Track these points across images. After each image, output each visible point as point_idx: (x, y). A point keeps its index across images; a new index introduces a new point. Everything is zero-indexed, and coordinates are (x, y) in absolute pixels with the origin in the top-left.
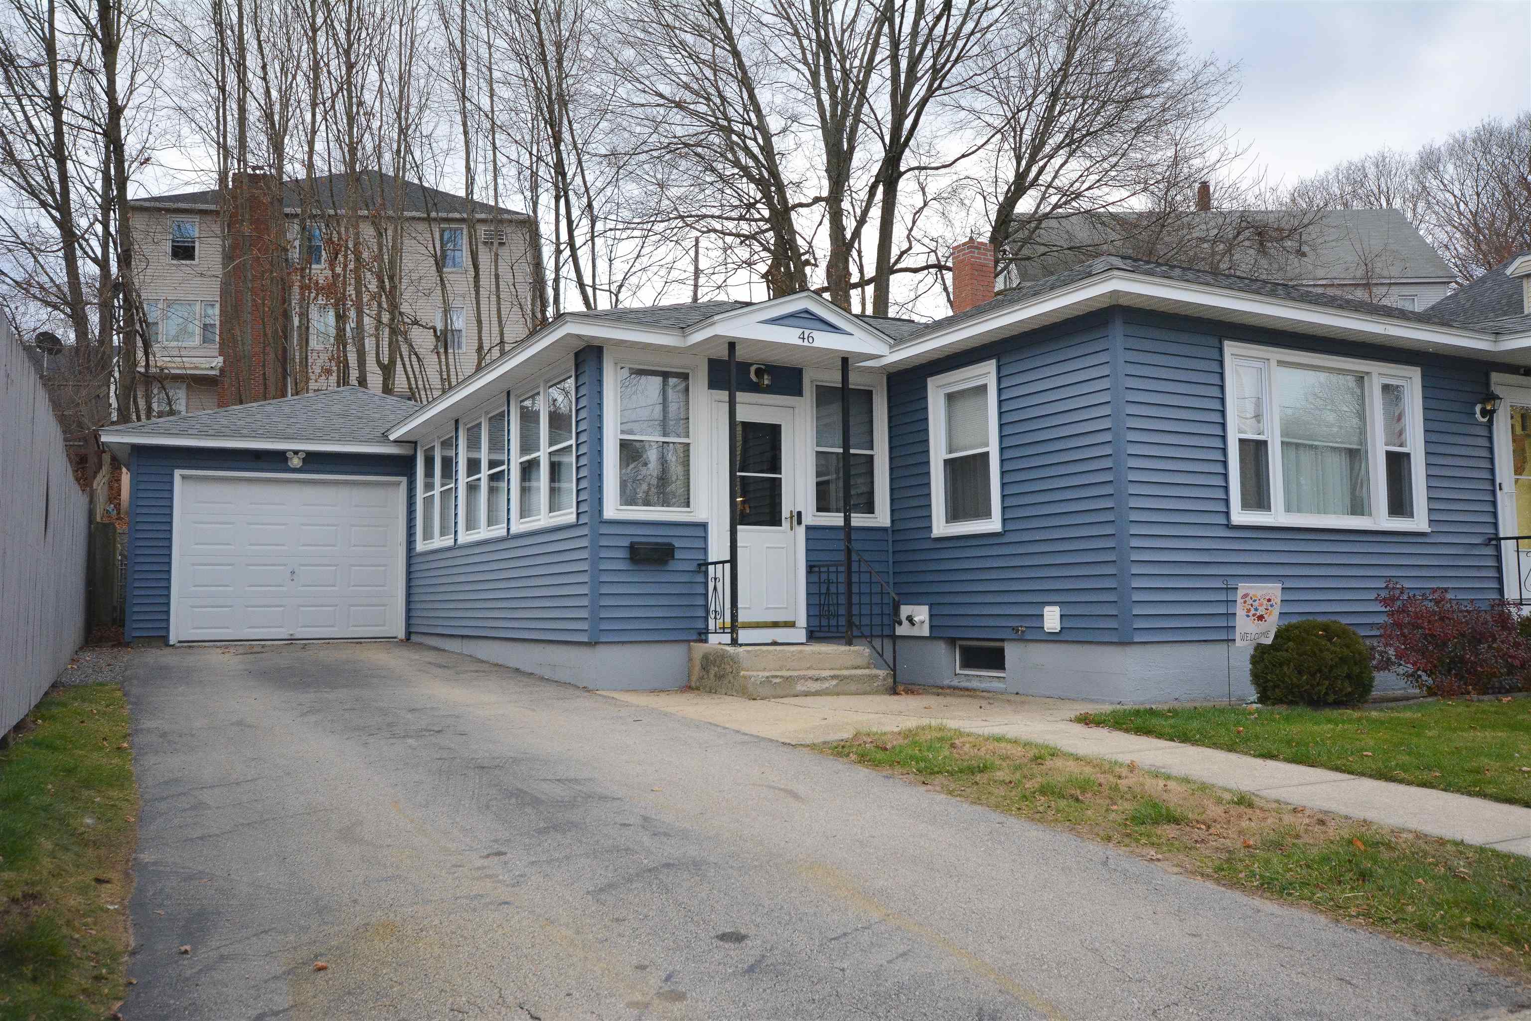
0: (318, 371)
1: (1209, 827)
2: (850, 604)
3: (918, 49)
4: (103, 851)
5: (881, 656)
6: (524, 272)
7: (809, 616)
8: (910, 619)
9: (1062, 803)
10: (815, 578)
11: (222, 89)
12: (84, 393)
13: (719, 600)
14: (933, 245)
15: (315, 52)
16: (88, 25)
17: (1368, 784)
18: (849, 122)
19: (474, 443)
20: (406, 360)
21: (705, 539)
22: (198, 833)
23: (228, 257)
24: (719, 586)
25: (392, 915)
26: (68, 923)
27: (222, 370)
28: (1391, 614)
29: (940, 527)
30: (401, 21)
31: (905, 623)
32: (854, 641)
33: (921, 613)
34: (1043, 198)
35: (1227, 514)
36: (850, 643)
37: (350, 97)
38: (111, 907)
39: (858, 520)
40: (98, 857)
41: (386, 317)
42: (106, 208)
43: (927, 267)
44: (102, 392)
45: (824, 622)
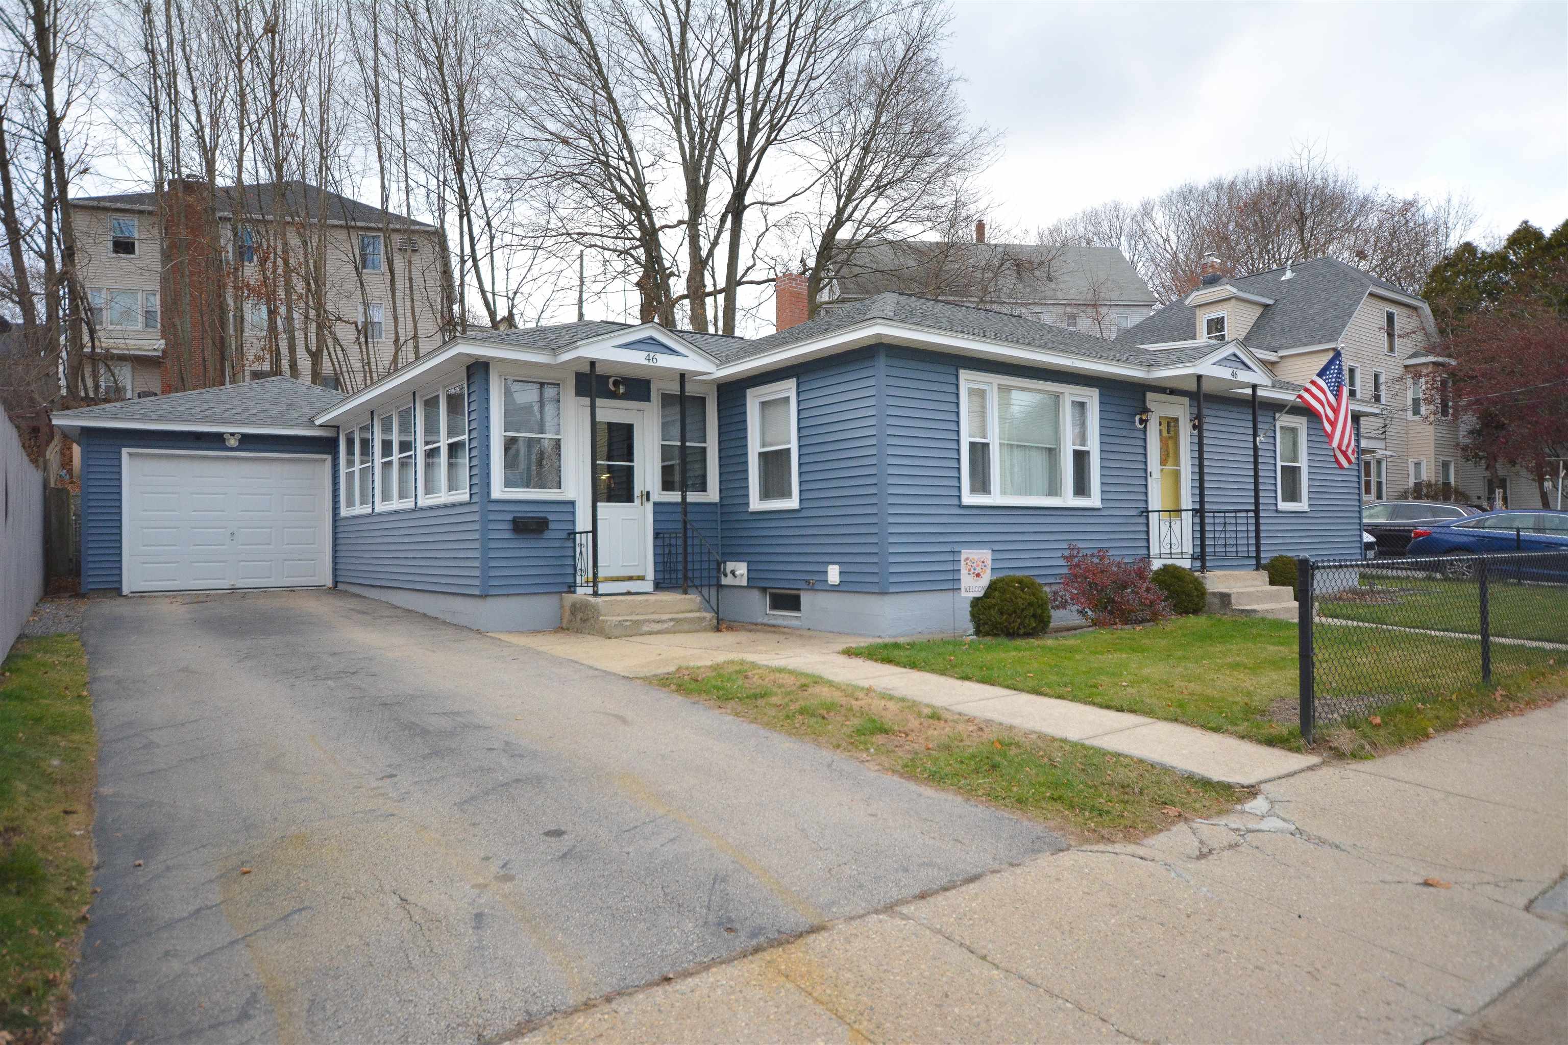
0: (251, 358)
1: (907, 735)
2: (686, 561)
3: (759, 107)
4: (69, 788)
5: (709, 602)
6: (434, 277)
7: (655, 571)
8: (733, 572)
9: (813, 720)
10: (660, 542)
11: (156, 108)
12: (34, 373)
13: (584, 562)
14: (772, 263)
15: (241, 79)
16: (25, 44)
17: (1025, 697)
18: (704, 162)
19: (386, 427)
20: (332, 350)
21: (573, 513)
22: (150, 768)
23: (166, 256)
24: (584, 550)
25: (303, 829)
26: (44, 848)
27: (164, 351)
28: (1071, 567)
29: (756, 504)
30: (320, 54)
31: (730, 575)
32: (689, 590)
33: (741, 569)
34: (858, 229)
35: (959, 497)
36: (685, 592)
37: (275, 122)
38: (78, 833)
39: (693, 497)
40: (65, 792)
41: (312, 314)
42: (48, 208)
43: (768, 281)
44: (52, 370)
45: (667, 576)
